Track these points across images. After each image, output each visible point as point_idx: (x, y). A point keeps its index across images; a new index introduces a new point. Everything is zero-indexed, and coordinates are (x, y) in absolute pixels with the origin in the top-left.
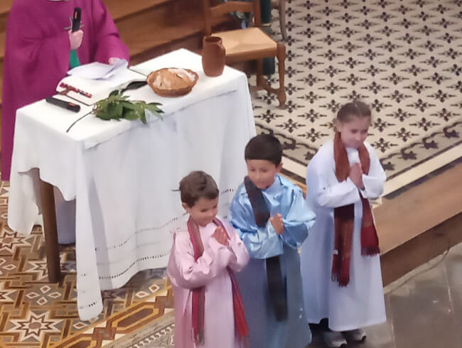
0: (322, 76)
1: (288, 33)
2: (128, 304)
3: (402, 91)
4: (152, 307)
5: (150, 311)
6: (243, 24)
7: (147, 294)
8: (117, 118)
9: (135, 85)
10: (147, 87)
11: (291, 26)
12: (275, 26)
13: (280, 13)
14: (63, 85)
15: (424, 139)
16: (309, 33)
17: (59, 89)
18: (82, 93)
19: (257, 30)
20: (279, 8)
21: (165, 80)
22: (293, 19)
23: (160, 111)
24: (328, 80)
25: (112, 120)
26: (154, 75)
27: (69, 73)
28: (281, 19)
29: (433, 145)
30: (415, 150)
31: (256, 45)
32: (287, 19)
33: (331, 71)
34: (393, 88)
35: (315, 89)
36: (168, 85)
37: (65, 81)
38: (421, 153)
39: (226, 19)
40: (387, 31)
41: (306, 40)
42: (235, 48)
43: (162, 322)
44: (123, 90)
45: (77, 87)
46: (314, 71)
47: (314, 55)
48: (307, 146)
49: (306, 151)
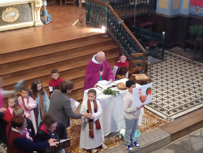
0: (159, 87)
1: (152, 75)
2: (108, 140)
3: (180, 92)
4: (114, 142)
5: (113, 143)
6: (141, 73)
7: (113, 138)
8: (109, 94)
9: (114, 86)
10: (116, 87)
11: (152, 74)
12: (148, 73)
13: (150, 70)
14: (96, 85)
15: (185, 105)
16: (157, 76)
17: (95, 86)
18: (100, 88)
19: (144, 74)
20: (150, 69)
21: (121, 86)
22: (153, 72)
23: (119, 93)
24: (161, 88)
25: (107, 95)
26: (118, 84)
27: (98, 82)
28: (150, 72)
29: (187, 106)
30: (182, 107)
31: (143, 78)
32: (152, 72)
33: (162, 86)
34: (178, 91)
35: (158, 90)
36: (122, 87)
37: (97, 84)
38: (184, 108)
39: (136, 71)
40: (177, 76)
41: (156, 77)
42: (138, 78)
43: (116, 146)
44: (111, 87)
45: (99, 86)
46: (158, 85)
47: (158, 81)
48: (155, 104)
49: (155, 105)
